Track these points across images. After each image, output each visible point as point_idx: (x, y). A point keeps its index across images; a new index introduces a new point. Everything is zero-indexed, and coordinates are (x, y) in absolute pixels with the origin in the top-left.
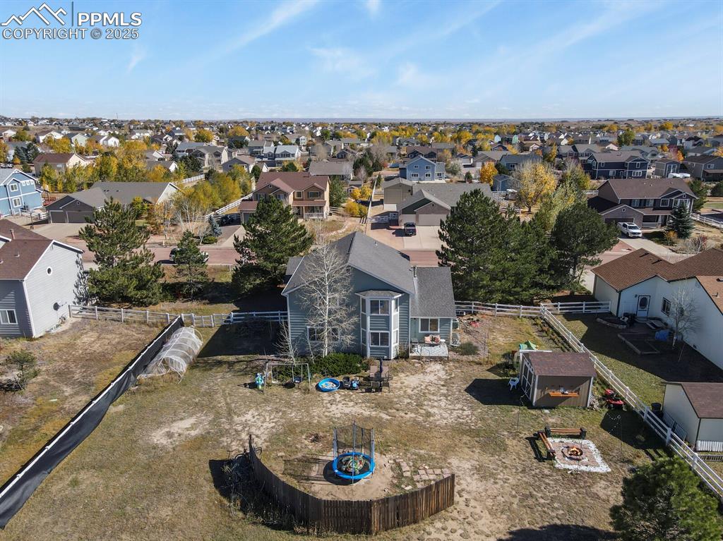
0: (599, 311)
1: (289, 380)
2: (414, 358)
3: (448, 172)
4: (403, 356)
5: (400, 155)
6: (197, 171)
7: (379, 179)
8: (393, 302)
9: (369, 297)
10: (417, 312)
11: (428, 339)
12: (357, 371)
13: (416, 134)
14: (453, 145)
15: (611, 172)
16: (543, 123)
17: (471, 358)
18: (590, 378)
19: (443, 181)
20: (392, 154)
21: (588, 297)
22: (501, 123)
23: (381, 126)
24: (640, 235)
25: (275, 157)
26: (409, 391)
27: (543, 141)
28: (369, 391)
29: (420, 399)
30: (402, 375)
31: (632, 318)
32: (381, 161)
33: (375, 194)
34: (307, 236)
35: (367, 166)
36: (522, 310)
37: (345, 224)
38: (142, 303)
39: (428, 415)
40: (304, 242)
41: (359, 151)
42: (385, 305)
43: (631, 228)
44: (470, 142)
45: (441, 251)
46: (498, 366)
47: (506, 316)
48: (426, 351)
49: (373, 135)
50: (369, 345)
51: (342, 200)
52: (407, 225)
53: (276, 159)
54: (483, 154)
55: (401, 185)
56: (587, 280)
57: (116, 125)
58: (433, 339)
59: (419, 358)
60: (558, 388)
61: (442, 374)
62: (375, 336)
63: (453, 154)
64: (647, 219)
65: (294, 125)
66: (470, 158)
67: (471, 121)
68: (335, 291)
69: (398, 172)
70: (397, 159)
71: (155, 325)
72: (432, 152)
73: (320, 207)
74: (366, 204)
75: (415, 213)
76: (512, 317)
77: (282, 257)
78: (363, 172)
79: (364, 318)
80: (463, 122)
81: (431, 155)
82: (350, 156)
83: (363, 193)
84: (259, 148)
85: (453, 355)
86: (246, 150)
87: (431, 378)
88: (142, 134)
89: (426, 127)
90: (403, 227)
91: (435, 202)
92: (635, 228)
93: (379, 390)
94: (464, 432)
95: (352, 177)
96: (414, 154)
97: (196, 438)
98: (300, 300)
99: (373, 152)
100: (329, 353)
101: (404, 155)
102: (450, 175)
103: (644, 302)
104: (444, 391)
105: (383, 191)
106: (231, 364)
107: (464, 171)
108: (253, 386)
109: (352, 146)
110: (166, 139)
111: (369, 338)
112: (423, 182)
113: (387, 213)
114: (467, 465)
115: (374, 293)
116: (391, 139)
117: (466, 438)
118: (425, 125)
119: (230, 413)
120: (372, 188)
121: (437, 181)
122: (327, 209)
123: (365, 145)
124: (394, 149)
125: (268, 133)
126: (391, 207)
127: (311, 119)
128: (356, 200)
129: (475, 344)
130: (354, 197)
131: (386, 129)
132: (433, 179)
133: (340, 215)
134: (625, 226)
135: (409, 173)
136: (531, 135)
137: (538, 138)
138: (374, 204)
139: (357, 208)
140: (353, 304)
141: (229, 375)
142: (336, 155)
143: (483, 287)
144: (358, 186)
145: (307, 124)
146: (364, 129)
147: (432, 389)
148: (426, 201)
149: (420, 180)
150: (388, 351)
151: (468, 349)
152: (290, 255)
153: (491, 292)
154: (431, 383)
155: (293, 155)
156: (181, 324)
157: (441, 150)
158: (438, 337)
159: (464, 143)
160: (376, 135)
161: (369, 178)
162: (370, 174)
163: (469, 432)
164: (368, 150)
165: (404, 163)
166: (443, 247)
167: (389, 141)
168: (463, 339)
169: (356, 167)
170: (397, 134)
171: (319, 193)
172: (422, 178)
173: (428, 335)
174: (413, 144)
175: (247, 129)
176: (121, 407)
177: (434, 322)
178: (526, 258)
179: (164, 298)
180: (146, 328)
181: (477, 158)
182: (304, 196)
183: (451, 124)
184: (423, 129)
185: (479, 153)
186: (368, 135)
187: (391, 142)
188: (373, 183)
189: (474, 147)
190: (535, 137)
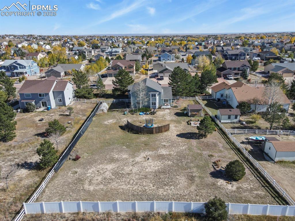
0: (211, 98)
1: (132, 113)
2: (162, 108)
3: (176, 58)
4: (160, 108)
5: (158, 51)
6: (85, 58)
7: (151, 61)
8: (157, 95)
9: (151, 93)
10: (163, 98)
11: (166, 104)
12: (148, 111)
13: (165, 42)
14: (178, 47)
15: (233, 57)
16: (217, 35)
17: (176, 108)
18: (201, 110)
19: (174, 61)
20: (155, 51)
21: (210, 95)
22: (200, 35)
23: (151, 37)
24: (233, 79)
25: (112, 53)
26: (161, 115)
27: (214, 44)
28: (152, 115)
29: (163, 116)
30: (159, 112)
31: (219, 100)
32: (152, 54)
33: (150, 67)
34: (133, 79)
35: (147, 56)
36: (191, 98)
37: (141, 77)
38: (88, 98)
39: (165, 118)
40: (132, 81)
41: (143, 50)
42: (155, 95)
43: (230, 77)
44: (185, 45)
45: (169, 83)
46: (183, 110)
47: (187, 100)
48: (165, 107)
49: (148, 43)
50: (151, 105)
51: (139, 69)
52: (161, 77)
53: (112, 54)
54: (189, 51)
55: (159, 64)
56: (209, 91)
57: (42, 39)
58: (167, 104)
59: (163, 108)
60: (195, 112)
61: (169, 111)
62: (153, 103)
63: (178, 51)
64: (236, 74)
65: (115, 38)
66: (185, 52)
67: (187, 35)
68: (143, 92)
69: (158, 58)
70: (158, 53)
71: (94, 103)
72: (170, 50)
73: (133, 71)
74: (147, 70)
75: (163, 73)
76: (188, 100)
77: (126, 85)
78: (145, 59)
79: (150, 99)
80: (184, 35)
81: (170, 51)
82: (140, 52)
83: (146, 67)
84: (105, 49)
85: (172, 108)
86: (99, 50)
87: (166, 112)
88: (56, 43)
89: (169, 38)
90: (159, 78)
91: (170, 69)
92: (231, 77)
93: (154, 114)
94: (173, 121)
95: (141, 60)
96: (164, 51)
97: (114, 123)
98: (134, 94)
99: (148, 50)
100: (142, 107)
101: (160, 51)
102: (176, 59)
103: (222, 95)
104: (169, 114)
105: (153, 66)
106: (117, 111)
107: (182, 57)
108: (124, 114)
109: (140, 47)
110: (67, 45)
111: (151, 103)
112: (167, 62)
113: (154, 73)
114: (173, 126)
115: (152, 92)
116: (155, 44)
117: (173, 122)
118: (169, 37)
119: (120, 119)
120: (149, 64)
121: (172, 61)
122: (135, 72)
123: (145, 47)
124: (156, 49)
125: (106, 42)
126: (155, 71)
127: (121, 34)
128: (144, 69)
129: (177, 106)
130: (143, 68)
131: (153, 40)
132: (170, 61)
133: (139, 74)
134: (228, 76)
135: (162, 58)
136: (210, 42)
137: (212, 43)
138: (150, 70)
139: (145, 72)
140: (147, 95)
141: (117, 113)
142: (134, 52)
143: (180, 92)
144: (144, 64)
145: (120, 37)
146: (144, 39)
147: (166, 114)
148: (167, 69)
149: (166, 61)
150: (156, 107)
151: (176, 107)
152: (128, 85)
153: (183, 94)
154: (166, 113)
155: (119, 52)
156: (101, 103)
157: (174, 49)
158: (168, 104)
159: (183, 46)
160: (149, 42)
161: (147, 61)
162: (148, 59)
163: (174, 121)
164: (146, 49)
165: (160, 54)
166: (170, 82)
167: (154, 45)
168: (174, 104)
169: (143, 57)
170: (157, 42)
171: (132, 67)
172: (166, 60)
173: (165, 103)
174: (164, 46)
175: (96, 39)
176: (95, 119)
177: (167, 100)
178: (192, 84)
179: (94, 97)
180: (92, 104)
181: (187, 52)
182: (127, 68)
183: (179, 36)
184: (168, 39)
185: (188, 50)
186: (146, 42)
187: (155, 46)
188: (149, 62)
189: (186, 48)
190: (211, 42)
